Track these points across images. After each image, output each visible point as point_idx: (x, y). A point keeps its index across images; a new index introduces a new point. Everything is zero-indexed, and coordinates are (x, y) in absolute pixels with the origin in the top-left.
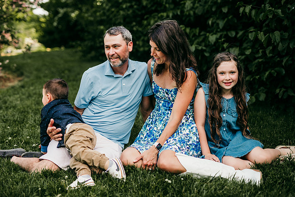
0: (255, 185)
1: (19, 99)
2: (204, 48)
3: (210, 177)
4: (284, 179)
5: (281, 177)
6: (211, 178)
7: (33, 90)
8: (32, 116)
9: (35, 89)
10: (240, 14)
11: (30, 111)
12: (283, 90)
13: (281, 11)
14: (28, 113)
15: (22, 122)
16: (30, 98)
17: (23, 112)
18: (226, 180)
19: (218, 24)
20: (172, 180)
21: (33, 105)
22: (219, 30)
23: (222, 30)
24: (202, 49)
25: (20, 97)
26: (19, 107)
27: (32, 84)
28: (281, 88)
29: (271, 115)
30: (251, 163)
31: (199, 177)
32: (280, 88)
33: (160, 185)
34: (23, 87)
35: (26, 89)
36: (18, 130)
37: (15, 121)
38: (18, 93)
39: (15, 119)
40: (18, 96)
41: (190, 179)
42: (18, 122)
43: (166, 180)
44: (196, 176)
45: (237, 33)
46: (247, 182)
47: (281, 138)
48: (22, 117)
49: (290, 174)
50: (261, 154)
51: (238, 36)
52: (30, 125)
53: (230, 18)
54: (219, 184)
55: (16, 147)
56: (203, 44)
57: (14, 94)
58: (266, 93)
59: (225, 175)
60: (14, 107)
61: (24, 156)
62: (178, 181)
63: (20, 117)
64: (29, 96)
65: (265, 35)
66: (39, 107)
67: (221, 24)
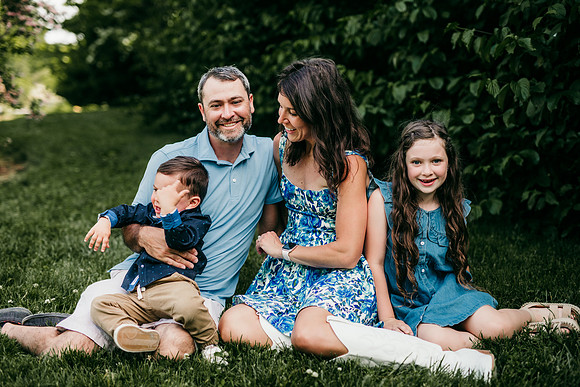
0: (481, 381)
1: (18, 208)
2: (383, 111)
3: (394, 364)
4: (538, 370)
5: (532, 365)
6: (396, 367)
7: (45, 190)
8: (43, 242)
9: (50, 187)
10: (452, 45)
11: (40, 233)
12: (536, 193)
13: (532, 42)
14: (36, 235)
15: (23, 254)
16: (39, 205)
17: (25, 234)
18: (424, 371)
19: (410, 65)
20: (319, 372)
21: (46, 221)
22: (411, 76)
23: (417, 77)
24: (378, 113)
25: (19, 204)
26: (18, 225)
27: (44, 179)
28: (531, 189)
29: (513, 242)
30: (473, 338)
31: (373, 364)
32: (529, 189)
33: (296, 382)
34: (25, 183)
35: (32, 187)
36: (17, 270)
37: (9, 252)
38: (16, 197)
39: (11, 247)
40: (16, 201)
41: (354, 368)
42: (17, 254)
43: (309, 371)
44: (367, 362)
45: (447, 82)
46: (465, 374)
47: (531, 287)
48: (23, 244)
49: (549, 359)
50: (492, 320)
51: (449, 87)
52: (40, 259)
53: (433, 52)
54: (411, 380)
55: (13, 305)
56: (381, 103)
57: (9, 198)
58: (503, 199)
59: (422, 362)
60: (9, 224)
61: (27, 323)
62: (331, 373)
63: (19, 245)
64: (39, 202)
65: (501, 86)
66: (58, 224)
67: (416, 64)
